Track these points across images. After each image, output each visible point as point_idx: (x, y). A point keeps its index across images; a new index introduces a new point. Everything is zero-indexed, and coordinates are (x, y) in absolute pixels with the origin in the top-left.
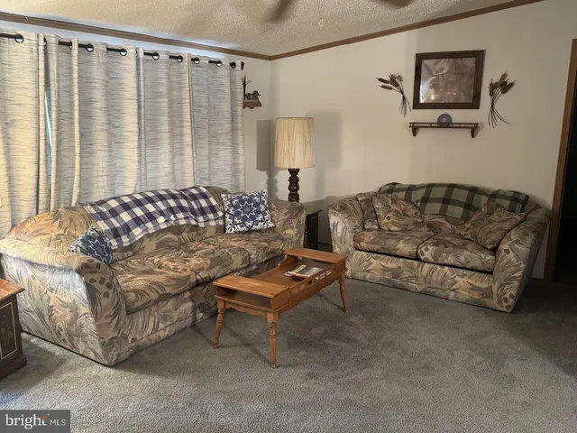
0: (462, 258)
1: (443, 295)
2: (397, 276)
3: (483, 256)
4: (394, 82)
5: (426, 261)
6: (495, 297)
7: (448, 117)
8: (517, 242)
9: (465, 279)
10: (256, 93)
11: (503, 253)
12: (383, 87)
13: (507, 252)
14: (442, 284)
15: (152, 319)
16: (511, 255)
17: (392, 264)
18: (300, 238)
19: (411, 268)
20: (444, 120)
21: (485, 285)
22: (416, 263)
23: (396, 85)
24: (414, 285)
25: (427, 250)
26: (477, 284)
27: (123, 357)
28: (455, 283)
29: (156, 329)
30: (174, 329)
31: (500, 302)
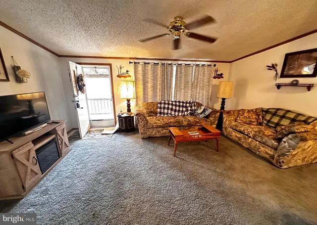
0: (264, 140)
1: (254, 151)
2: (240, 140)
3: (273, 142)
4: (273, 67)
5: (250, 137)
6: (275, 159)
7: (297, 81)
8: (291, 139)
9: (264, 148)
10: (222, 74)
11: (283, 142)
12: (268, 69)
13: (285, 142)
14: (255, 147)
15: (154, 131)
16: (286, 144)
17: (239, 135)
18: (215, 121)
19: (245, 138)
20: (295, 82)
21: (272, 153)
22: (247, 137)
23: (274, 68)
24: (244, 145)
25: (251, 133)
26: (269, 152)
27: (145, 137)
28: (260, 148)
29: (156, 134)
30: (161, 135)
31: (277, 162)
